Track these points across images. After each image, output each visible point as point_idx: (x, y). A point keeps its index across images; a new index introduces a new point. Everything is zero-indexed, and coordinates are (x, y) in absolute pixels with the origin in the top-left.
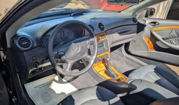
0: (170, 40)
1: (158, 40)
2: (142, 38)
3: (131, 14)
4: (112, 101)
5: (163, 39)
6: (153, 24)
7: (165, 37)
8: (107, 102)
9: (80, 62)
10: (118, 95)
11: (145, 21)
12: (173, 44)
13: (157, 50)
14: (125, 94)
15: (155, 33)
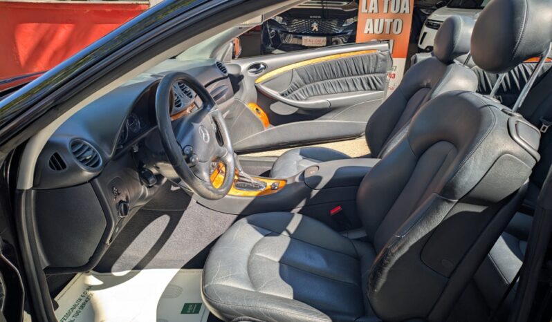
0: (294, 93)
1: (274, 100)
2: (244, 106)
3: (207, 56)
4: (292, 227)
5: (282, 95)
6: (255, 70)
7: (284, 91)
8: (285, 233)
9: (173, 188)
10: (292, 212)
11: (239, 67)
12: (302, 100)
13: (275, 125)
14: (302, 204)
15: (264, 88)
